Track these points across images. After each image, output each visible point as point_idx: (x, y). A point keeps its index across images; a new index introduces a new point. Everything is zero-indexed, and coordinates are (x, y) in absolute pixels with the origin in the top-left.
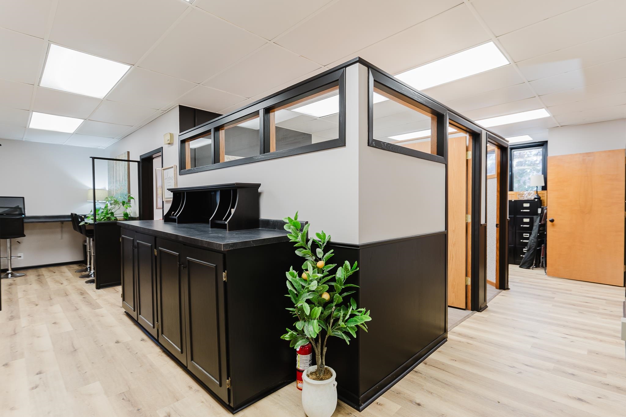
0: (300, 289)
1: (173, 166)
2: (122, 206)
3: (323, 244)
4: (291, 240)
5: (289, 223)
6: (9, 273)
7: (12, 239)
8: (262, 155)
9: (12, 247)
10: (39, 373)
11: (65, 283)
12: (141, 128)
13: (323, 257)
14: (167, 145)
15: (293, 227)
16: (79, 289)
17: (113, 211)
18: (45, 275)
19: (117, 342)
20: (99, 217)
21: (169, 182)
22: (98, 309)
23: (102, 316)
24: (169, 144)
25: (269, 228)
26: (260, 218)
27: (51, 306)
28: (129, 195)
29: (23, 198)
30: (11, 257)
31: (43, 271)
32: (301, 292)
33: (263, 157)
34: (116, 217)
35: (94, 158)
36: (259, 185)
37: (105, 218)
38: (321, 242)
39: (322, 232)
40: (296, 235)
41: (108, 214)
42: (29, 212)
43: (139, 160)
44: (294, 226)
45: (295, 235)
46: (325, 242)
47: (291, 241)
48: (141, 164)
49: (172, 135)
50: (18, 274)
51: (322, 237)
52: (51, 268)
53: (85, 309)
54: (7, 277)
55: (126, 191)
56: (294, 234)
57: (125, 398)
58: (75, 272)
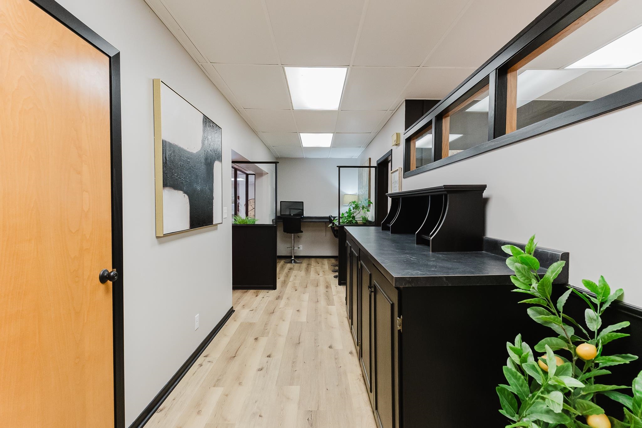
0: (524, 392)
1: (398, 168)
2: (362, 210)
3: (602, 304)
4: (517, 288)
5: (512, 256)
6: (293, 260)
7: (295, 234)
8: (491, 142)
9: (295, 240)
10: (269, 356)
11: (321, 274)
12: (378, 133)
13: (600, 331)
14: (395, 147)
15: (520, 265)
16: (327, 282)
17: (355, 215)
18: (312, 265)
19: (330, 347)
20: (342, 220)
21: (395, 186)
22: (331, 305)
23: (330, 314)
24: (396, 145)
25: (497, 254)
26: (484, 237)
27: (304, 293)
28: (369, 199)
29: (303, 202)
30: (294, 248)
31: (313, 261)
32: (527, 399)
33: (493, 144)
34: (356, 221)
35: (339, 167)
36: (483, 187)
37: (348, 221)
38: (596, 298)
39: (601, 279)
40: (526, 281)
41: (350, 217)
42: (306, 214)
43: (376, 165)
44: (522, 263)
45: (524, 280)
46: (606, 301)
47: (515, 290)
48: (377, 169)
49: (398, 135)
50: (297, 261)
51: (600, 290)
52: (318, 260)
53: (323, 302)
54: (291, 262)
55: (367, 197)
56: (523, 278)
57: (310, 419)
58: (331, 265)
